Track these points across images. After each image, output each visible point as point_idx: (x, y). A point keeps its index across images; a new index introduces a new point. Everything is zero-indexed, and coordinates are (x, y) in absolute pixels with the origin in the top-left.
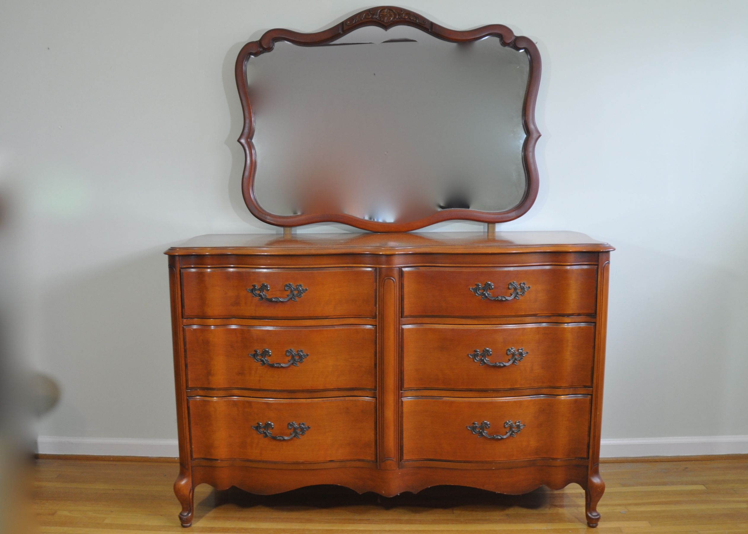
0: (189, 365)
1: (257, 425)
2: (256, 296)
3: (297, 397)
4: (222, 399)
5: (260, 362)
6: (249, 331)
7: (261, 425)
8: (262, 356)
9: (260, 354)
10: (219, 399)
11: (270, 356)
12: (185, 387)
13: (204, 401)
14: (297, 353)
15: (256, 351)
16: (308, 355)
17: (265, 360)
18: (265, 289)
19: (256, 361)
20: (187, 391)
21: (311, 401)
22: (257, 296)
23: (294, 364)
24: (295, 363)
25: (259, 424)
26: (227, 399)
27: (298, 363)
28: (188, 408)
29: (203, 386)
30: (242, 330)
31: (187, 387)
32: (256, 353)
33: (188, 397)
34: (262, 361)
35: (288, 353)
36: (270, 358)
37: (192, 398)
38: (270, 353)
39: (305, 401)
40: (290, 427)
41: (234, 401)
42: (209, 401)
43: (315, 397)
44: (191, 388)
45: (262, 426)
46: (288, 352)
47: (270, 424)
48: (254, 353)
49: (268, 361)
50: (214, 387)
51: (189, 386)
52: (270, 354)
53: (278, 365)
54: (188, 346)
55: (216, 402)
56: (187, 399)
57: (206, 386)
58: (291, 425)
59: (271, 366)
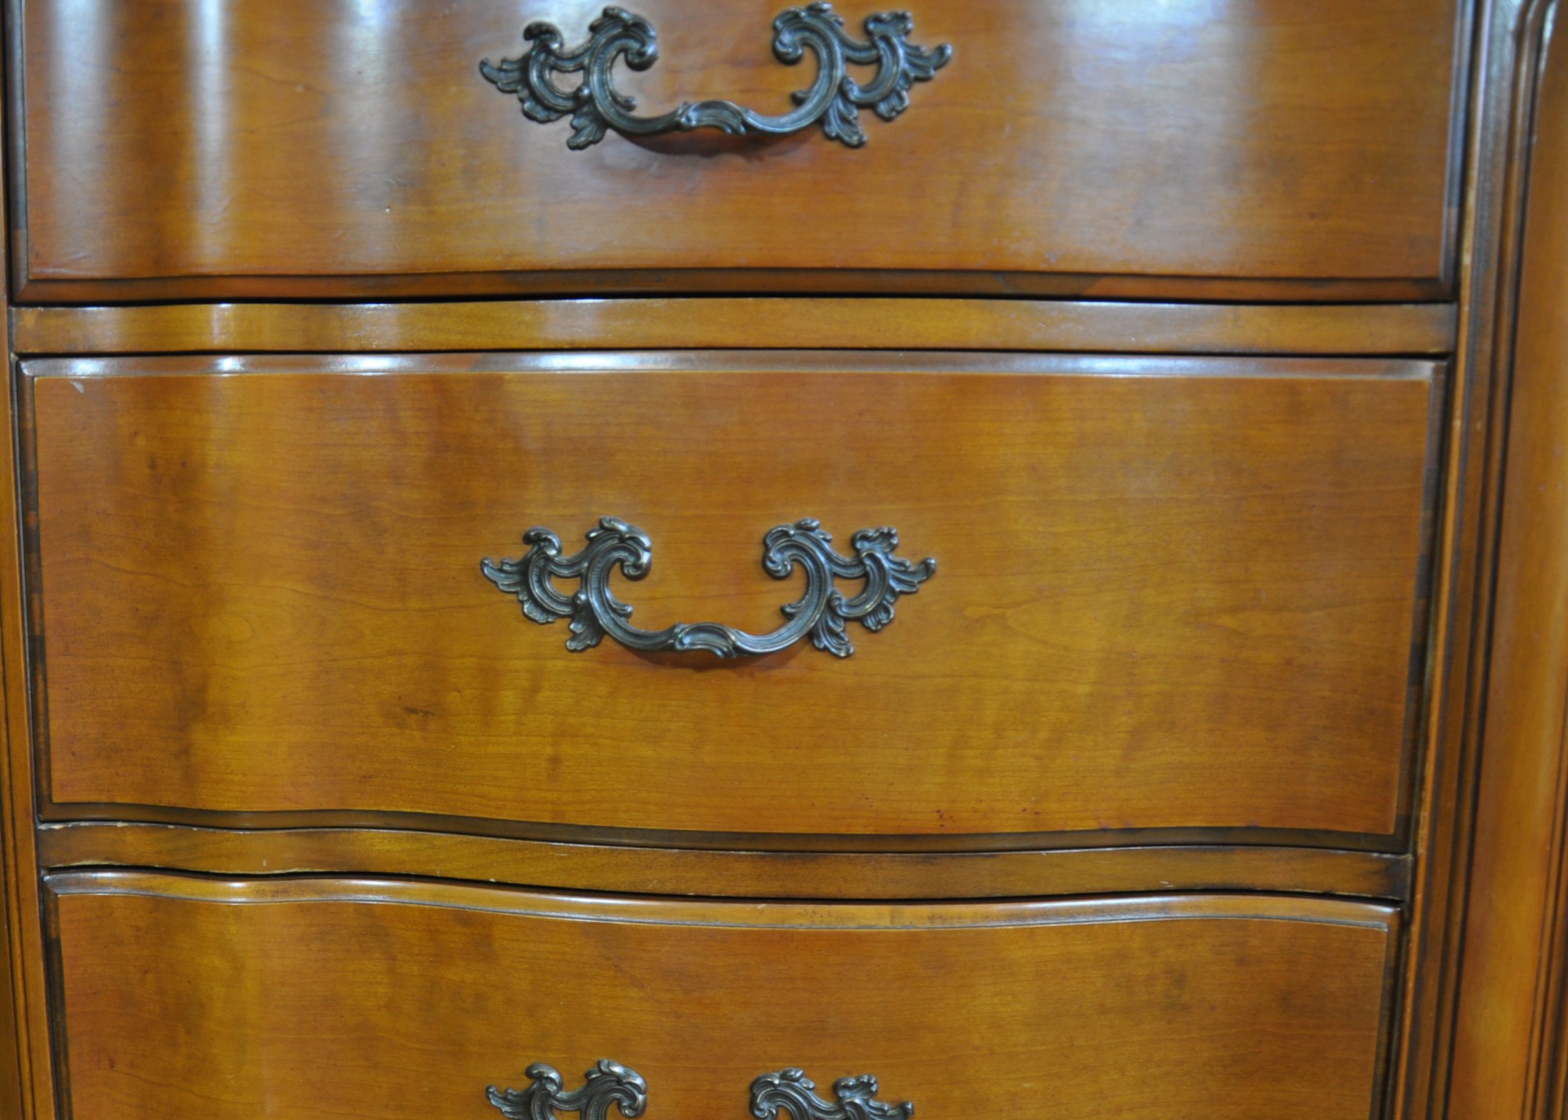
0: (52, 647)
1: (525, 1083)
2: (547, 108)
3: (831, 890)
4: (285, 892)
5: (560, 624)
6: (491, 385)
7: (552, 1088)
8: (583, 578)
9: (564, 558)
10: (262, 893)
11: (641, 573)
12: (24, 797)
13: (158, 903)
14: (846, 558)
15: (536, 540)
16: (927, 570)
17: (604, 602)
18: (624, 50)
19: (537, 615)
20: (43, 827)
21: (932, 918)
22: (563, 113)
23: (826, 641)
24: (833, 633)
25: (541, 1078)
26: (319, 892)
27: (853, 635)
28: (51, 948)
29: (149, 801)
30: (438, 385)
31: (41, 803)
32: (541, 552)
33: (52, 871)
34: (581, 612)
35: (781, 550)
36: (639, 589)
37: (79, 883)
38: (647, 550)
39: (887, 922)
40: (765, 1106)
41: (366, 910)
42: (188, 908)
43: (962, 892)
44: (70, 812)
45: (562, 1095)
46: (782, 542)
47: (619, 1080)
48: (520, 552)
49: (628, 616)
50: (225, 807)
51: (55, 800)
52: (645, 557)
53: (701, 641)
54: (47, 508)
55: (237, 912)
56: (42, 885)
57: (168, 798)
58: (775, 1094)
59: (639, 652)
